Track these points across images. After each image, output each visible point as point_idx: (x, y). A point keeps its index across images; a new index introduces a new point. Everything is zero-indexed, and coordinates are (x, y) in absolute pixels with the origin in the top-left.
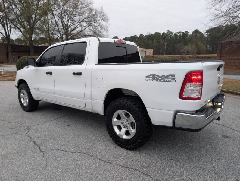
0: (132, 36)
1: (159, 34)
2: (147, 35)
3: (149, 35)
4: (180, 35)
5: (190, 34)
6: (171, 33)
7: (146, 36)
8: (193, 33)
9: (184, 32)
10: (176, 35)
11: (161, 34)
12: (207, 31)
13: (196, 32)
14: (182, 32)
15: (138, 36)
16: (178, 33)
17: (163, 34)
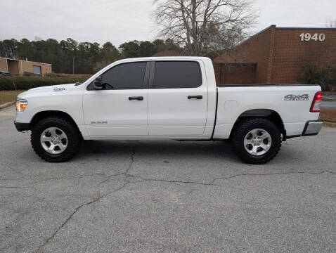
0: (7, 41)
1: (55, 41)
2: (36, 41)
3: (38, 42)
4: (87, 47)
5: (101, 46)
6: (74, 42)
7: (33, 42)
8: (104, 46)
9: (92, 43)
10: (81, 46)
11: (59, 42)
12: (122, 46)
13: (108, 45)
14: (91, 44)
15: (19, 41)
16: (84, 44)
17: (62, 42)
